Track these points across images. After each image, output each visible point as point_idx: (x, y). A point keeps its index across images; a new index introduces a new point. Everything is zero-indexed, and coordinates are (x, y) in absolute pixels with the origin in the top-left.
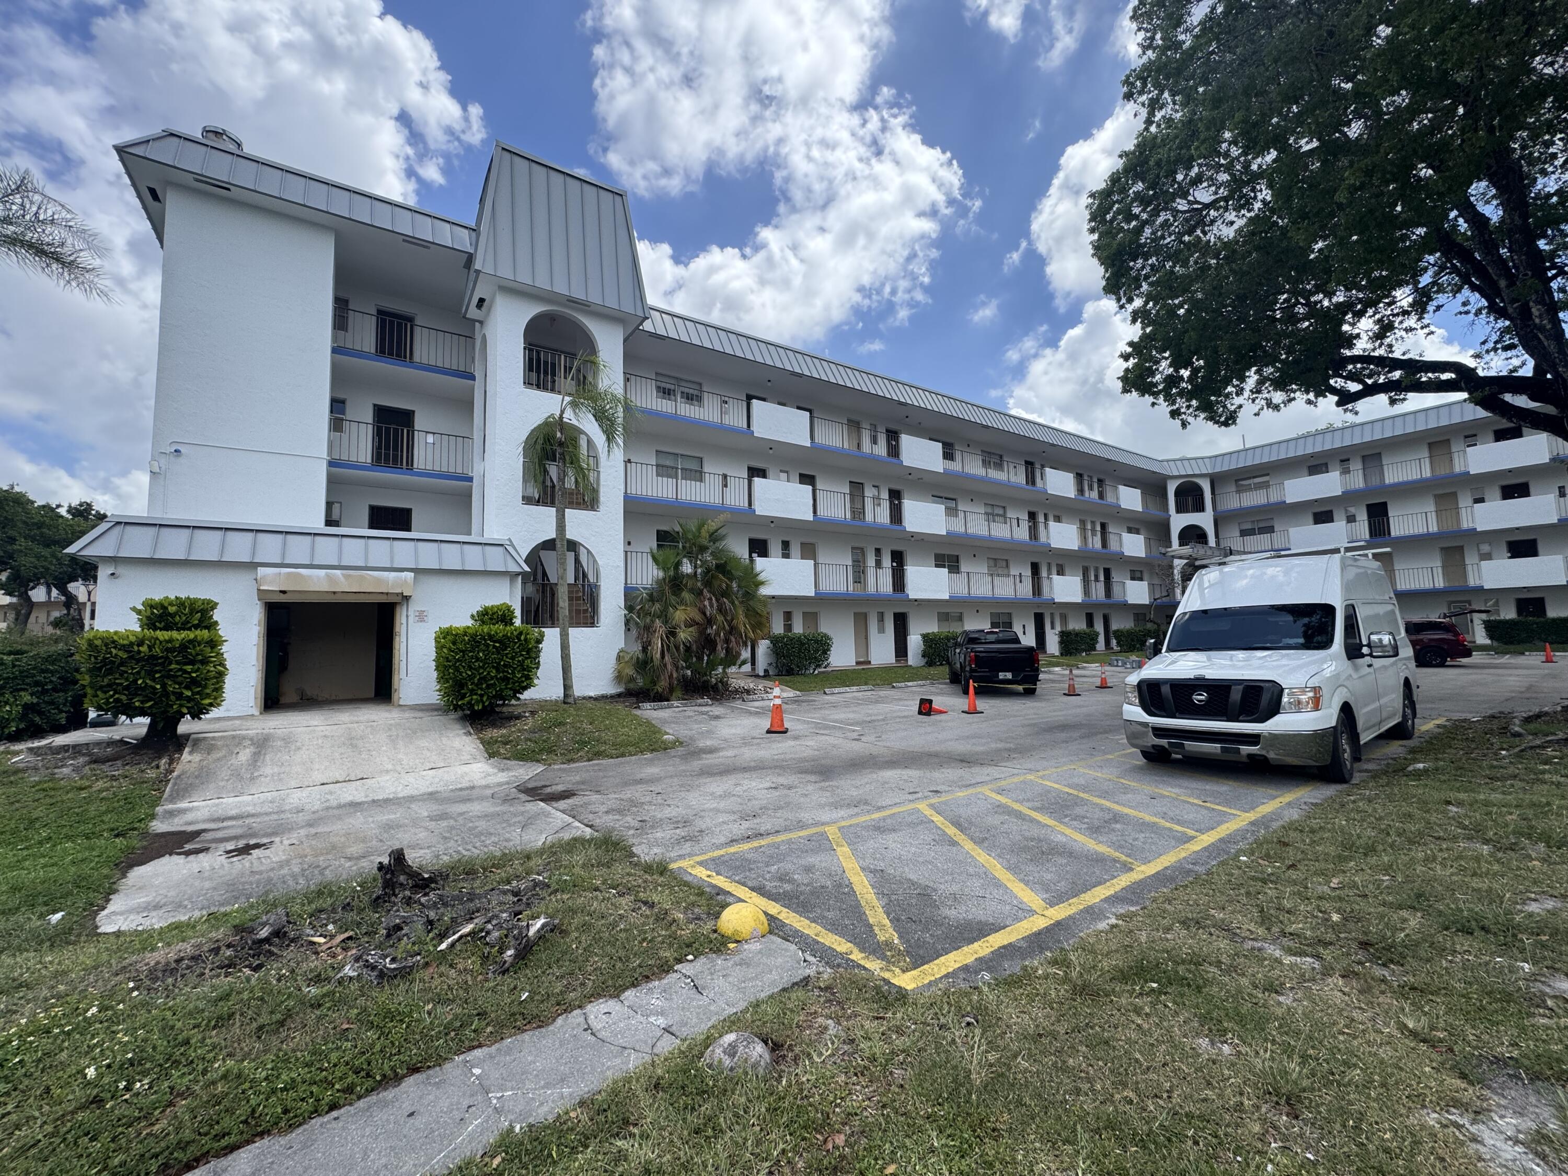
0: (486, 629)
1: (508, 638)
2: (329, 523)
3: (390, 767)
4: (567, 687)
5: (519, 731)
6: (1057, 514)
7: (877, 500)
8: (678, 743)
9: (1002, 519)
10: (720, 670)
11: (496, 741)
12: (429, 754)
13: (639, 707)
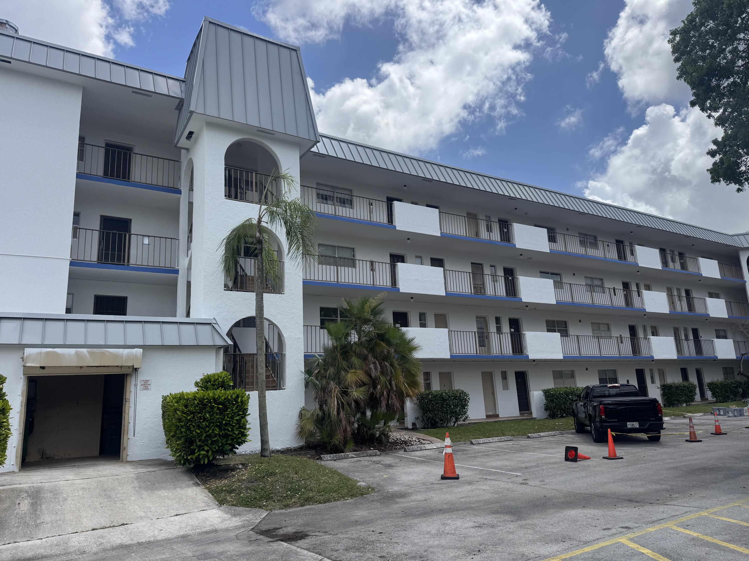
0: (211, 393)
1: (228, 400)
2: (68, 311)
3: (143, 514)
4: (264, 442)
5: (239, 481)
6: (648, 283)
7: (494, 277)
8: (369, 489)
9: (600, 289)
10: (382, 422)
11: (222, 491)
12: (170, 503)
13: (320, 459)
